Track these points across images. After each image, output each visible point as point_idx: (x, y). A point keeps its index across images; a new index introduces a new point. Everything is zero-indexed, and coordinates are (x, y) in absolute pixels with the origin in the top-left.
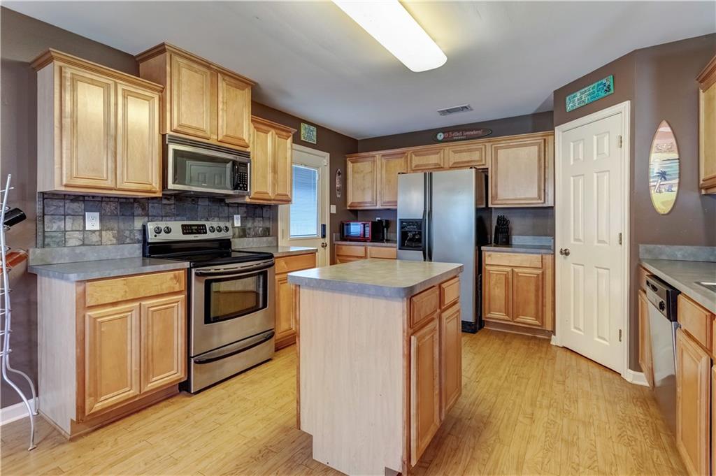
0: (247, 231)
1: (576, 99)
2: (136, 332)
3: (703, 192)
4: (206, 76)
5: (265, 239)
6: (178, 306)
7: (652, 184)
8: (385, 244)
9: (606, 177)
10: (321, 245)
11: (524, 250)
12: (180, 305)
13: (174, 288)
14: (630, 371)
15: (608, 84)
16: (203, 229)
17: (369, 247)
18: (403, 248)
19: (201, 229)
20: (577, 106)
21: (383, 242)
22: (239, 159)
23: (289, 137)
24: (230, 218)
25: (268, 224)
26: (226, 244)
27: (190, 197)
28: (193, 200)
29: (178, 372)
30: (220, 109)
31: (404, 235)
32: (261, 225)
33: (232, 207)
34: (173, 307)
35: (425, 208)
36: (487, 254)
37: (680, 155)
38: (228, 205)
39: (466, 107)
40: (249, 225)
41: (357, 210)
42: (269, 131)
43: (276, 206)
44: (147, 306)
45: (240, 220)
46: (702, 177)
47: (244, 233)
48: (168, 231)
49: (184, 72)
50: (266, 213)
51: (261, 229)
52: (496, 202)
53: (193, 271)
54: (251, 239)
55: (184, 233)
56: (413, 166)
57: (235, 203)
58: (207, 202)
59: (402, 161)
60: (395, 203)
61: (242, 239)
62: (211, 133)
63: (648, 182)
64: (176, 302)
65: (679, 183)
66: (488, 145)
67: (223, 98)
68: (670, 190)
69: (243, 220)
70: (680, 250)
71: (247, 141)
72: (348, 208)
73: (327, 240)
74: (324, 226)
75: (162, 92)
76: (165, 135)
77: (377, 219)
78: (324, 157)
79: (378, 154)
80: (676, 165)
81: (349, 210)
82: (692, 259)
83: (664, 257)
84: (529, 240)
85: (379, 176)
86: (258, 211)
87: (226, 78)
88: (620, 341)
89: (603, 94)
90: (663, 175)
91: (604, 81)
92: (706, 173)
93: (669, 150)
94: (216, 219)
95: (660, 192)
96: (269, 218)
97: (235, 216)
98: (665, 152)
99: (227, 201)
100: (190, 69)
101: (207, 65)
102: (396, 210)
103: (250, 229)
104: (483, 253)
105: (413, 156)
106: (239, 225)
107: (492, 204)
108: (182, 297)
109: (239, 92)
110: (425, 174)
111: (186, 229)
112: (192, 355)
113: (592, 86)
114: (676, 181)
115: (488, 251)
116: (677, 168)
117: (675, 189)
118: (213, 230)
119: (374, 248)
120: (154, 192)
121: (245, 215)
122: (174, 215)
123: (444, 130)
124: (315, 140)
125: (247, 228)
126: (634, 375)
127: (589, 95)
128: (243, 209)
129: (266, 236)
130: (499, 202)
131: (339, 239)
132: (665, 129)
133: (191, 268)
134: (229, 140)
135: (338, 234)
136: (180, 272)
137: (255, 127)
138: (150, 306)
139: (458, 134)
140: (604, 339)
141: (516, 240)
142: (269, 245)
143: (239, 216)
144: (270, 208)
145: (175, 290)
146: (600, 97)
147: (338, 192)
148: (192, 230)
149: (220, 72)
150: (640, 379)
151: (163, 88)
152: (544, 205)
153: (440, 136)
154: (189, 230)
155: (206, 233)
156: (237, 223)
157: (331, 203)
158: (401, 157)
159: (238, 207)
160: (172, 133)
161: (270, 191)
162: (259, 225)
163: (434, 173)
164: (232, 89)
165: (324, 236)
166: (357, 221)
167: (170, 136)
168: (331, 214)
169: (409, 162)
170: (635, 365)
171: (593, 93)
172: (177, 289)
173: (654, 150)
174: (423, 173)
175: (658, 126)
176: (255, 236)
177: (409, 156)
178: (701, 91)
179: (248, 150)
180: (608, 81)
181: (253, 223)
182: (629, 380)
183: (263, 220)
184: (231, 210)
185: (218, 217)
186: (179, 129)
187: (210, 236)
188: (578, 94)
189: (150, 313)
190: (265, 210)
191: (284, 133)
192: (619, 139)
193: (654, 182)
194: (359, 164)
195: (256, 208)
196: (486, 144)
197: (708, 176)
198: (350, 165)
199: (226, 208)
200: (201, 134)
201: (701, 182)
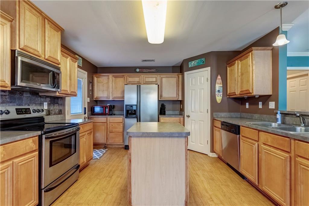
0: (51, 111)
1: (192, 64)
2: (10, 181)
3: (228, 97)
4: (39, 19)
5: (59, 116)
6: (35, 159)
7: (216, 94)
8: (113, 116)
9: (203, 91)
10: (84, 117)
11: (174, 116)
12: (36, 159)
13: (32, 148)
14: (211, 153)
15: (203, 60)
16: (29, 111)
17: (108, 118)
18: (127, 117)
19: (27, 111)
20: (193, 66)
21: (112, 115)
22: (55, 70)
23: (76, 62)
24: (41, 104)
25: (61, 108)
26: (42, 119)
27: (19, 91)
28: (20, 93)
29: (35, 200)
30: (46, 40)
31: (127, 111)
32: (57, 108)
33: (43, 98)
34: (32, 160)
35: (137, 100)
36: (161, 118)
37: (223, 85)
38: (41, 97)
39: (153, 60)
40: (52, 108)
41: (97, 101)
42: (68, 57)
43: (65, 98)
44: (17, 162)
45: (47, 106)
46: (228, 92)
47: (49, 113)
48: (8, 113)
49: (27, 13)
50: (60, 102)
51: (57, 110)
52: (162, 98)
53: (44, 136)
54: (53, 116)
55: (17, 114)
56: (128, 82)
57: (44, 96)
58: (29, 95)
59: (122, 79)
60: (123, 97)
61: (48, 116)
62: (42, 54)
63: (215, 93)
64: (34, 157)
65: (223, 94)
66: (159, 76)
67: (48, 34)
68: (220, 96)
69: (49, 105)
70: (223, 114)
71: (59, 61)
72: (94, 99)
73: (86, 115)
74: (85, 108)
75: (11, 21)
76: (15, 50)
77: (108, 105)
78: (85, 74)
79: (111, 75)
80: (222, 88)
81: (95, 100)
82: (225, 117)
83: (219, 116)
84: (171, 112)
85: (111, 85)
86: (56, 100)
87: (50, 23)
88: (208, 144)
89: (202, 63)
90: (219, 91)
91: (202, 59)
92: (230, 91)
93: (220, 84)
94: (34, 105)
95: (218, 96)
96: (61, 104)
97: (44, 103)
98: (219, 84)
99: (40, 94)
100: (31, 11)
101: (40, 12)
102: (124, 101)
103: (52, 110)
104: (159, 118)
105: (128, 77)
106: (47, 108)
107: (160, 99)
108: (37, 153)
109: (55, 32)
110: (137, 85)
111: (19, 111)
112: (43, 188)
113: (198, 60)
114: (222, 93)
115: (161, 117)
116: (222, 89)
117: (222, 96)
118: (35, 111)
119: (111, 118)
120: (6, 87)
121: (50, 103)
122: (8, 102)
123: (139, 68)
124: (82, 64)
125: (51, 110)
126: (212, 154)
127: (197, 63)
128: (48, 99)
129: (60, 114)
130: (163, 98)
131: (91, 115)
132: (219, 77)
133: (42, 134)
134: (51, 59)
135: (91, 112)
136: (36, 137)
137: (62, 54)
138: (18, 162)
139: (145, 70)
140: (202, 144)
141: (167, 112)
142: (62, 119)
143: (47, 103)
144: (62, 99)
145: (34, 150)
146: (201, 64)
147: (91, 92)
148: (22, 111)
149: (47, 19)
150: (214, 155)
151: (13, 20)
152: (178, 100)
153: (138, 70)
154: (20, 111)
155: (31, 113)
156: (46, 107)
157: (88, 97)
158: (122, 78)
159: (46, 98)
160: (19, 50)
161: (68, 90)
162: (56, 108)
163: (141, 85)
164: (52, 30)
165: (85, 113)
166: (97, 106)
167: (18, 51)
168: (88, 102)
169: (126, 80)
170: (213, 151)
171: (198, 62)
172: (34, 149)
173: (217, 83)
174: (136, 85)
175: (217, 76)
176: (55, 114)
177: (126, 77)
178: (228, 67)
179: (59, 66)
180: (203, 59)
181: (54, 107)
182: (211, 156)
183: (59, 105)
184: (42, 99)
185: (35, 104)
186: (25, 48)
187: (33, 115)
188: (193, 62)
189: (19, 166)
190: (59, 100)
191: (74, 60)
192: (207, 79)
193: (217, 93)
194: (100, 79)
195: (55, 99)
196: (158, 75)
197: (230, 92)
198: (95, 79)
199: (39, 98)
200: (36, 53)
201: (228, 94)
